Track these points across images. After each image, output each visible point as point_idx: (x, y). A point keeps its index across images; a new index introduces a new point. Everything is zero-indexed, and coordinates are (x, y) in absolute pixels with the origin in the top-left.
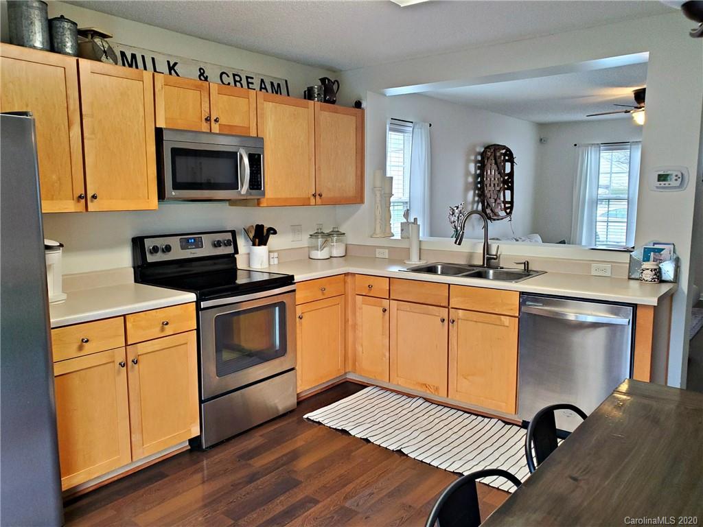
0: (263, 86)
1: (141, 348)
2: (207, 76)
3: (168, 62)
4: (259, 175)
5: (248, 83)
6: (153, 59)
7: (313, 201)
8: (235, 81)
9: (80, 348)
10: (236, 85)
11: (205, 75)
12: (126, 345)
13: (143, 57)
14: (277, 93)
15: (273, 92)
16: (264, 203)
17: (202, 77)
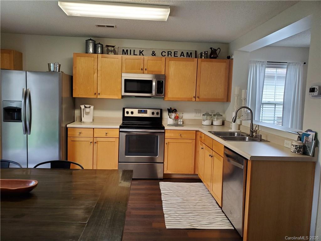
0: (182, 54)
1: (98, 139)
2: (155, 54)
3: (140, 51)
4: (162, 89)
5: (175, 54)
6: (134, 50)
7: (194, 99)
8: (168, 54)
9: (79, 135)
10: (168, 56)
11: (155, 53)
12: (93, 137)
13: (130, 50)
14: (189, 57)
15: (187, 57)
16: (166, 99)
17: (153, 55)
